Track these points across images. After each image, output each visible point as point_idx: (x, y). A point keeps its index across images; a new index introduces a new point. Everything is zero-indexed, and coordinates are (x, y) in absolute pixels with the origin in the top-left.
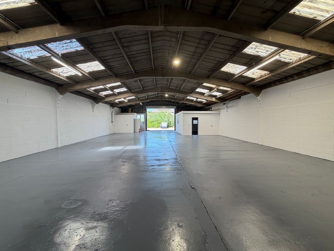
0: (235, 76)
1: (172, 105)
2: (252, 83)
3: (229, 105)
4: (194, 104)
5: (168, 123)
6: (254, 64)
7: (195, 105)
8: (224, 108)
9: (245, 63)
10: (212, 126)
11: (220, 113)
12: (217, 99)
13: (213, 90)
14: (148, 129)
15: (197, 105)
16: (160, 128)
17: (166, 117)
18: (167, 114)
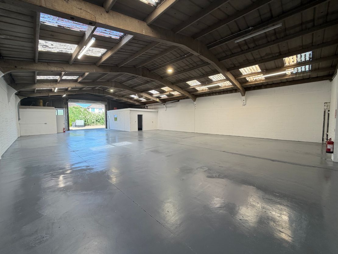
0: (189, 87)
1: (102, 101)
2: (194, 93)
3: (167, 106)
4: (132, 102)
5: (85, 121)
6: (207, 83)
7: (134, 102)
8: (164, 107)
9: (202, 82)
10: (153, 122)
11: (158, 112)
12: (160, 100)
13: (165, 93)
14: (70, 128)
15: (135, 103)
16: (74, 127)
17: (82, 114)
18: (82, 110)
